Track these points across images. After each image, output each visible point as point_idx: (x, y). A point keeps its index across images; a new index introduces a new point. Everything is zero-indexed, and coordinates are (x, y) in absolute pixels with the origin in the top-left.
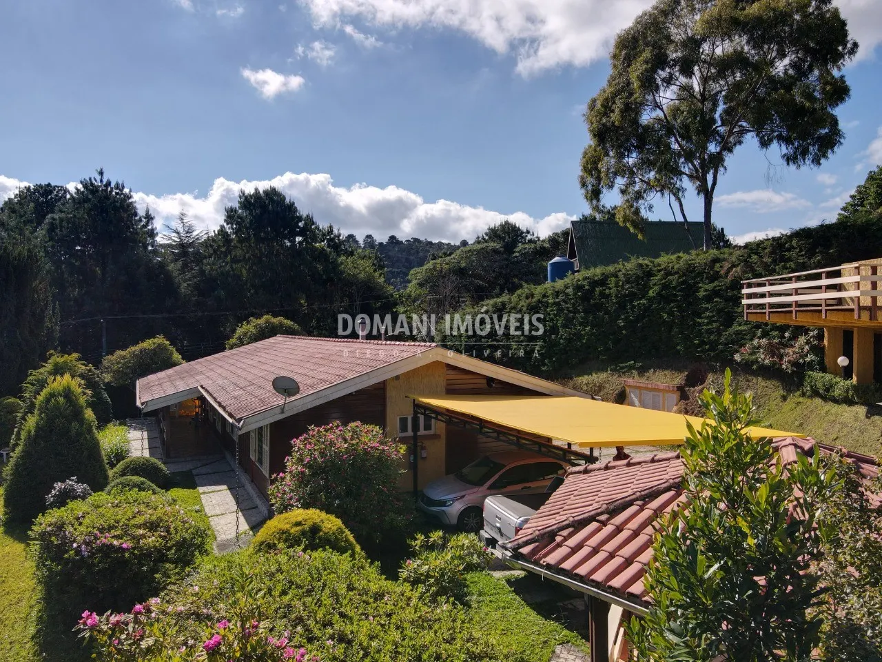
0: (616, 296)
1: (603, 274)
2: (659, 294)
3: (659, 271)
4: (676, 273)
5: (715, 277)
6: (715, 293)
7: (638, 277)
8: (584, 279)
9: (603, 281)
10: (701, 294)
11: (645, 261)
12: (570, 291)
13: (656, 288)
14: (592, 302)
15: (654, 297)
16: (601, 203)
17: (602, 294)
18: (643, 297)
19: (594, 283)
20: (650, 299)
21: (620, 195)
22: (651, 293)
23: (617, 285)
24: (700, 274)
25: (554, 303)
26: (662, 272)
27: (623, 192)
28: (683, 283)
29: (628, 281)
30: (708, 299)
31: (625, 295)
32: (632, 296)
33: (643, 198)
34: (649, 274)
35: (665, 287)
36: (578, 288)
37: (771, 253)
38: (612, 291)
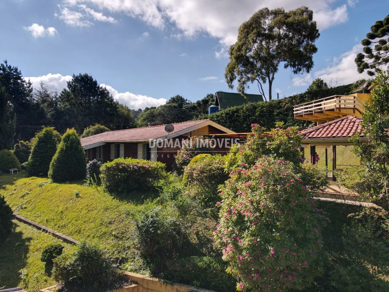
0: (243, 116)
1: (236, 109)
2: (259, 115)
3: (259, 106)
4: (265, 107)
5: (281, 107)
6: (280, 113)
7: (251, 109)
8: (230, 111)
9: (237, 111)
10: (275, 113)
11: (254, 104)
12: (224, 115)
13: (258, 112)
14: (233, 119)
15: (258, 116)
16: (232, 84)
17: (237, 116)
18: (253, 116)
19: (234, 112)
20: (256, 117)
21: (238, 82)
22: (257, 114)
23: (243, 112)
24: (275, 107)
25: (217, 120)
26: (260, 107)
27: (239, 81)
28: (268, 110)
29: (247, 111)
30: (277, 115)
31: (247, 115)
32: (249, 116)
33: (246, 83)
34: (255, 108)
35: (262, 112)
36: (227, 114)
37: (299, 99)
38: (241, 114)
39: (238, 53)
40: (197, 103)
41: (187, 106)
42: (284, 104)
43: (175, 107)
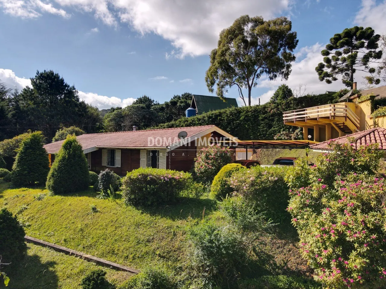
0: (227, 120)
2: (244, 119)
3: (243, 111)
4: (250, 112)
5: (266, 112)
6: (265, 118)
7: (235, 114)
8: (212, 114)
9: (220, 114)
10: (260, 118)
11: (238, 108)
12: (206, 118)
13: (243, 117)
17: (220, 120)
18: (238, 120)
19: (217, 116)
20: (241, 121)
22: (241, 119)
23: (227, 116)
24: (260, 112)
25: (198, 123)
26: (245, 112)
28: (253, 115)
29: (231, 115)
30: (262, 120)
31: (231, 119)
32: (233, 120)
33: (224, 88)
35: (246, 116)
36: (210, 117)
37: (285, 105)
38: (225, 118)
39: (222, 58)
40: (165, 105)
41: (155, 107)
42: (269, 109)
43: (143, 108)
